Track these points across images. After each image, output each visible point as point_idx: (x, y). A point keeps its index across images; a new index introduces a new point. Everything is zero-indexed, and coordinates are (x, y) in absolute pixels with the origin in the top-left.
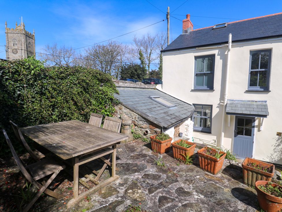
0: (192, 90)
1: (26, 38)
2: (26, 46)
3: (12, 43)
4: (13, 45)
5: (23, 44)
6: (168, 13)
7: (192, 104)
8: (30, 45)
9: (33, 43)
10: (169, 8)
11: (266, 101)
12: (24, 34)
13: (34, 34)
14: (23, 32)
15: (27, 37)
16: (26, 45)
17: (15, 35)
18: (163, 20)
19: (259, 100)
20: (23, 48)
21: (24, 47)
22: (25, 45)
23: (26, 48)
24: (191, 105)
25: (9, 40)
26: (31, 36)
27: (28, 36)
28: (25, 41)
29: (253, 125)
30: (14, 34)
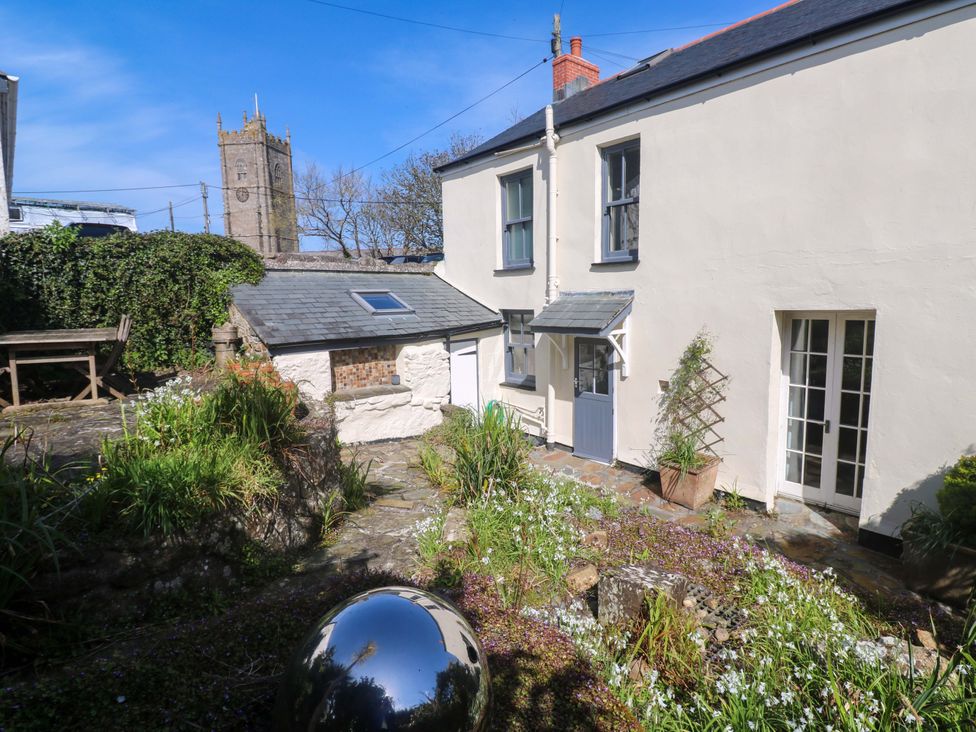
0: (495, 271)
1: (268, 153)
2: (267, 178)
3: (235, 171)
4: (236, 177)
5: (261, 173)
6: (555, 35)
7: (497, 311)
8: (279, 174)
9: (286, 165)
10: (557, 18)
11: (633, 292)
12: (262, 143)
13: (288, 141)
14: (261, 139)
15: (270, 151)
16: (270, 173)
17: (242, 149)
18: (545, 61)
19: (619, 290)
20: (262, 184)
21: (263, 180)
22: (267, 174)
23: (268, 182)
24: (497, 314)
25: (228, 165)
26: (280, 148)
27: (274, 148)
28: (266, 162)
29: (610, 363)
30: (240, 147)
